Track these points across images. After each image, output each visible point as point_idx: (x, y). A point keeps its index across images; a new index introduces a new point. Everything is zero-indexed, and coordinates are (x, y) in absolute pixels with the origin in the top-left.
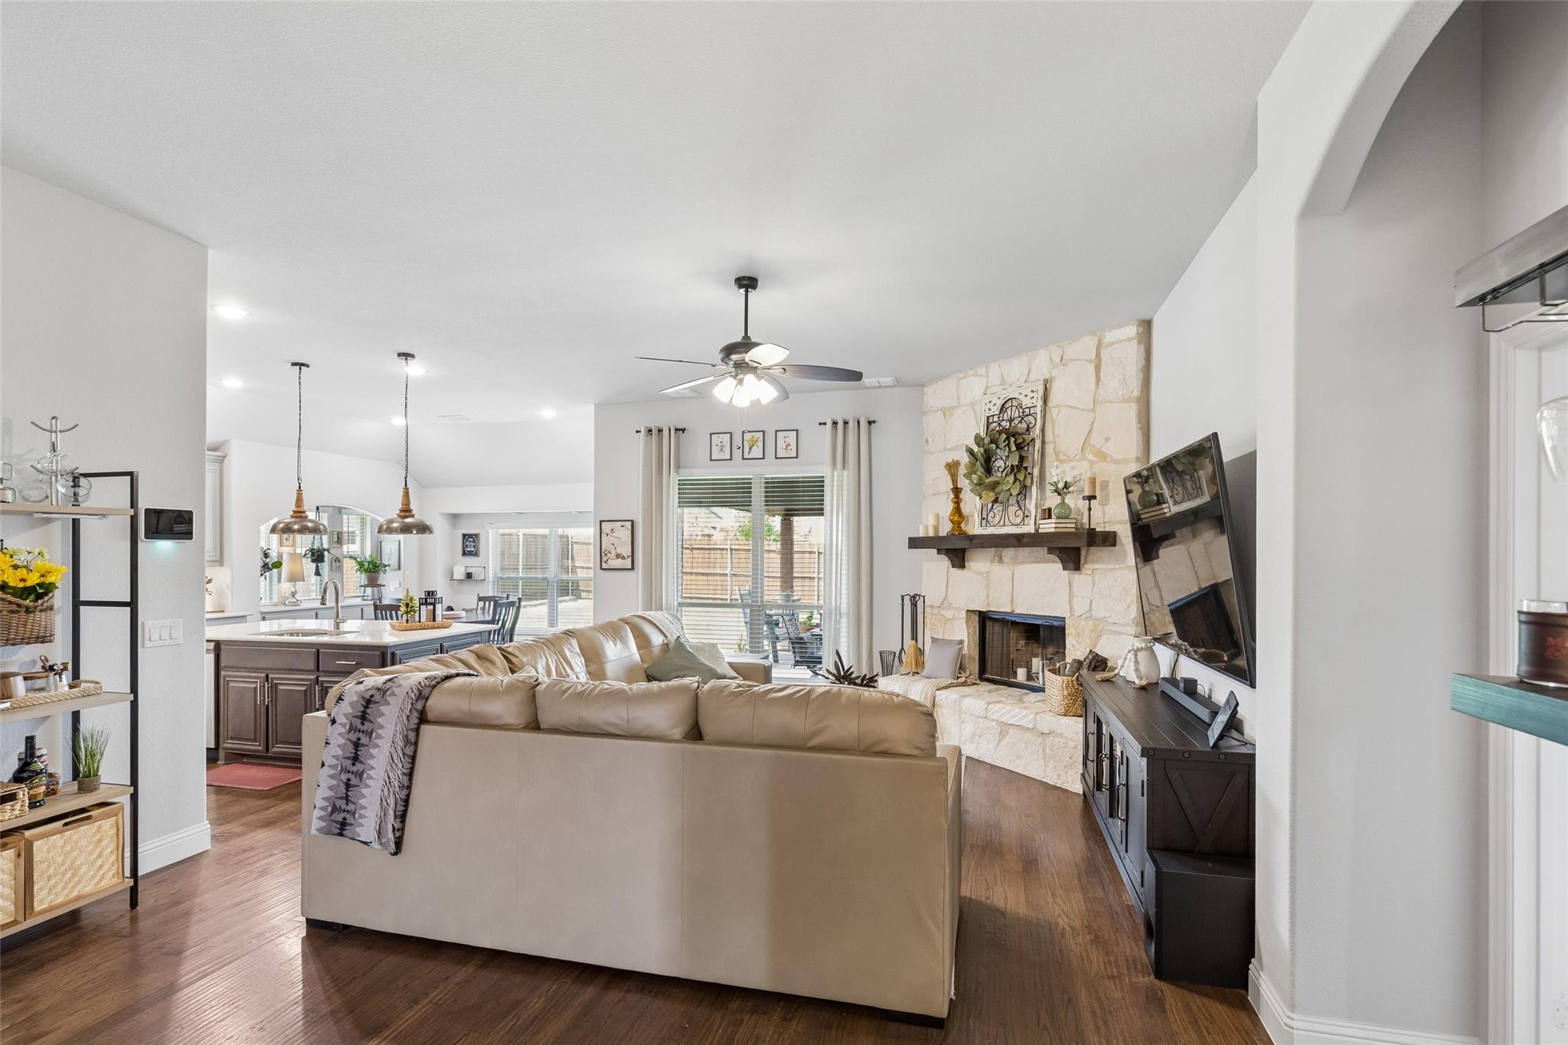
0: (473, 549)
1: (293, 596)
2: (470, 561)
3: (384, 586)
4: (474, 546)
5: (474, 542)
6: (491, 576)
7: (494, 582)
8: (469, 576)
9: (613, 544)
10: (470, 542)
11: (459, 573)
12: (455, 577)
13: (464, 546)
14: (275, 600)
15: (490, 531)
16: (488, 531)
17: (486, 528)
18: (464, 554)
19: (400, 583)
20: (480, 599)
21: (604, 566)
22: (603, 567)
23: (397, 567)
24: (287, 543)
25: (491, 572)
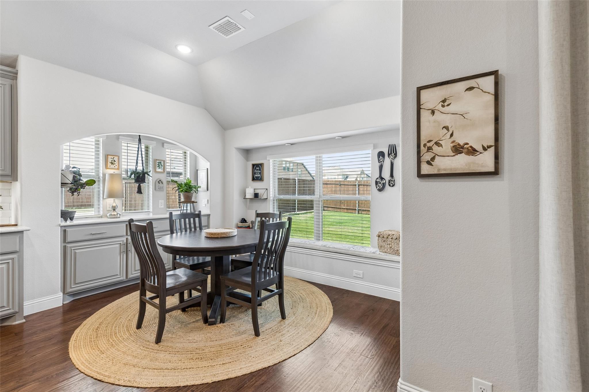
0: (259, 175)
1: (114, 210)
2: (258, 185)
3: (196, 202)
4: (260, 173)
5: (260, 170)
6: (271, 196)
7: (274, 200)
8: (256, 195)
9: (447, 128)
10: (257, 170)
11: (250, 194)
12: (247, 197)
13: (254, 173)
14: (101, 213)
15: (271, 161)
16: (269, 160)
17: (268, 159)
18: (254, 179)
19: (208, 201)
20: (258, 215)
21: (426, 169)
22: (423, 172)
23: (206, 189)
24: (112, 166)
25: (271, 193)
